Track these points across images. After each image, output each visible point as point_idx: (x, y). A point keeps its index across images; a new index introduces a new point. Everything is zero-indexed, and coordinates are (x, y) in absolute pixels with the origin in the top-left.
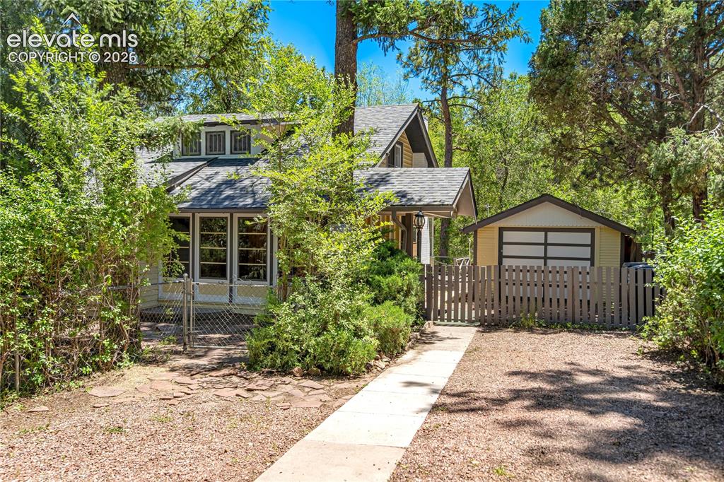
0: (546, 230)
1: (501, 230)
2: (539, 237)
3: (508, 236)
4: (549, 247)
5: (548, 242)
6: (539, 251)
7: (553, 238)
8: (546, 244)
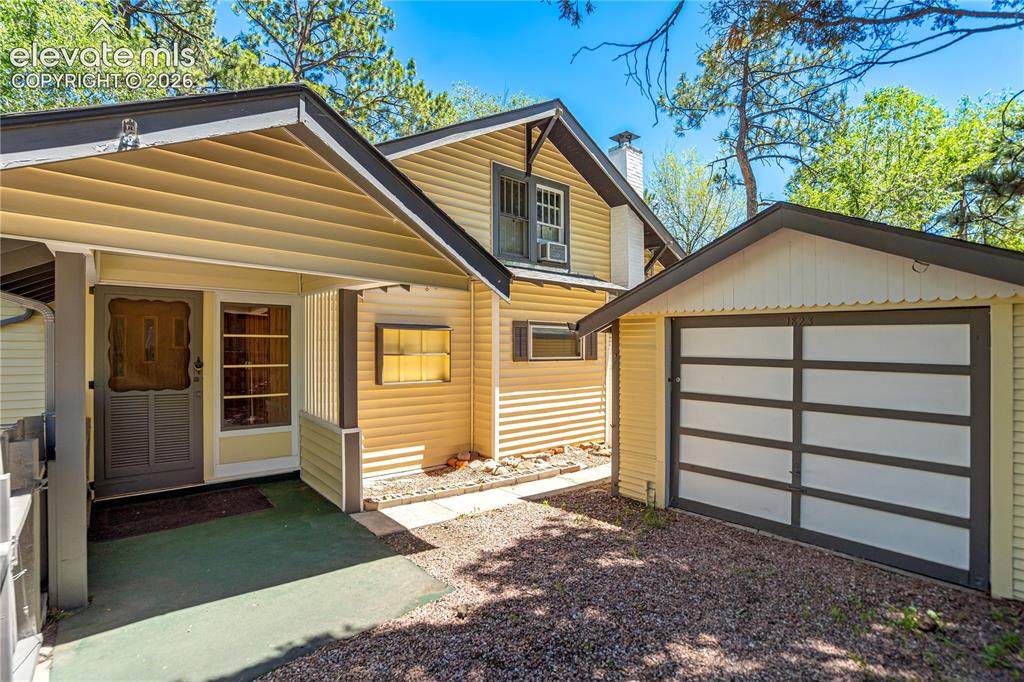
0: (799, 321)
1: (675, 325)
2: (778, 341)
3: (694, 342)
4: (808, 373)
5: (808, 356)
6: (779, 383)
7: (821, 342)
8: (799, 364)
